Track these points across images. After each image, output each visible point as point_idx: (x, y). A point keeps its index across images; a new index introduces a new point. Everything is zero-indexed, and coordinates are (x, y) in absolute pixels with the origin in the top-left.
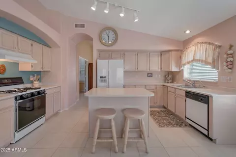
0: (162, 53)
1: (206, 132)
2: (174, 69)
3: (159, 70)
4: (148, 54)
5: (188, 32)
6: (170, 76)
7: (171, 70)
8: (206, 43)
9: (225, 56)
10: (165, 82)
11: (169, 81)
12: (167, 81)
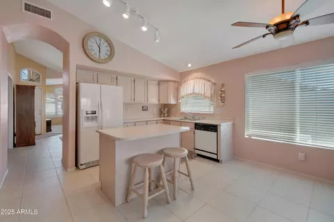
0: (160, 82)
1: (215, 157)
2: (172, 102)
3: (157, 103)
4: (147, 81)
5: (189, 65)
6: (166, 110)
7: (169, 103)
8: (204, 79)
9: (220, 92)
10: (161, 117)
11: (166, 115)
12: (162, 116)
